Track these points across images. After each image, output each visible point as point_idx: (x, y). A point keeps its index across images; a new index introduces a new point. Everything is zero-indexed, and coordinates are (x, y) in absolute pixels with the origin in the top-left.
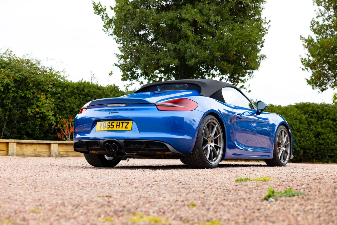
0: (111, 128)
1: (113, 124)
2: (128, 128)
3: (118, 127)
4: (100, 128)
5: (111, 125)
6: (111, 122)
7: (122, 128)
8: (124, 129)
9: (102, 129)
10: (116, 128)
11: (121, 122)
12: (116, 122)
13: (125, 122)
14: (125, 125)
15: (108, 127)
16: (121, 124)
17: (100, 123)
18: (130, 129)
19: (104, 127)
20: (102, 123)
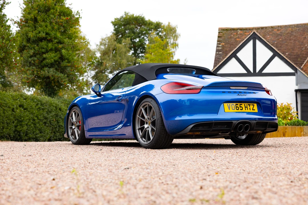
0: (241, 109)
1: (241, 106)
2: (254, 110)
3: (246, 108)
4: (229, 109)
5: (240, 107)
6: (239, 104)
7: (250, 110)
8: (252, 111)
9: (231, 110)
10: (245, 110)
11: (248, 104)
12: (243, 104)
13: (251, 104)
14: (251, 107)
15: (237, 108)
16: (248, 106)
17: (228, 105)
18: (256, 111)
19: (233, 109)
20: (230, 105)
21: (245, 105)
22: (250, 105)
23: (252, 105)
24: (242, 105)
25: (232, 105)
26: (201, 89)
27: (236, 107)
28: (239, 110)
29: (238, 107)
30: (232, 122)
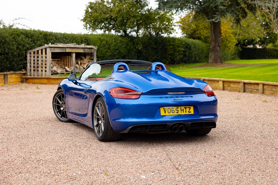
2: (190, 112)
4: (165, 113)
5: (176, 110)
6: (175, 108)
7: (186, 112)
8: (187, 113)
9: (167, 114)
10: (181, 112)
11: (184, 107)
14: (188, 109)
15: (173, 112)
16: (184, 109)
17: (164, 109)
18: (192, 112)
19: (169, 112)
20: (166, 108)
21: (181, 108)
22: (187, 108)
23: (188, 108)
24: (178, 108)
25: (168, 109)
26: (140, 95)
27: (172, 110)
28: (175, 113)
29: (174, 110)
30: (167, 124)
